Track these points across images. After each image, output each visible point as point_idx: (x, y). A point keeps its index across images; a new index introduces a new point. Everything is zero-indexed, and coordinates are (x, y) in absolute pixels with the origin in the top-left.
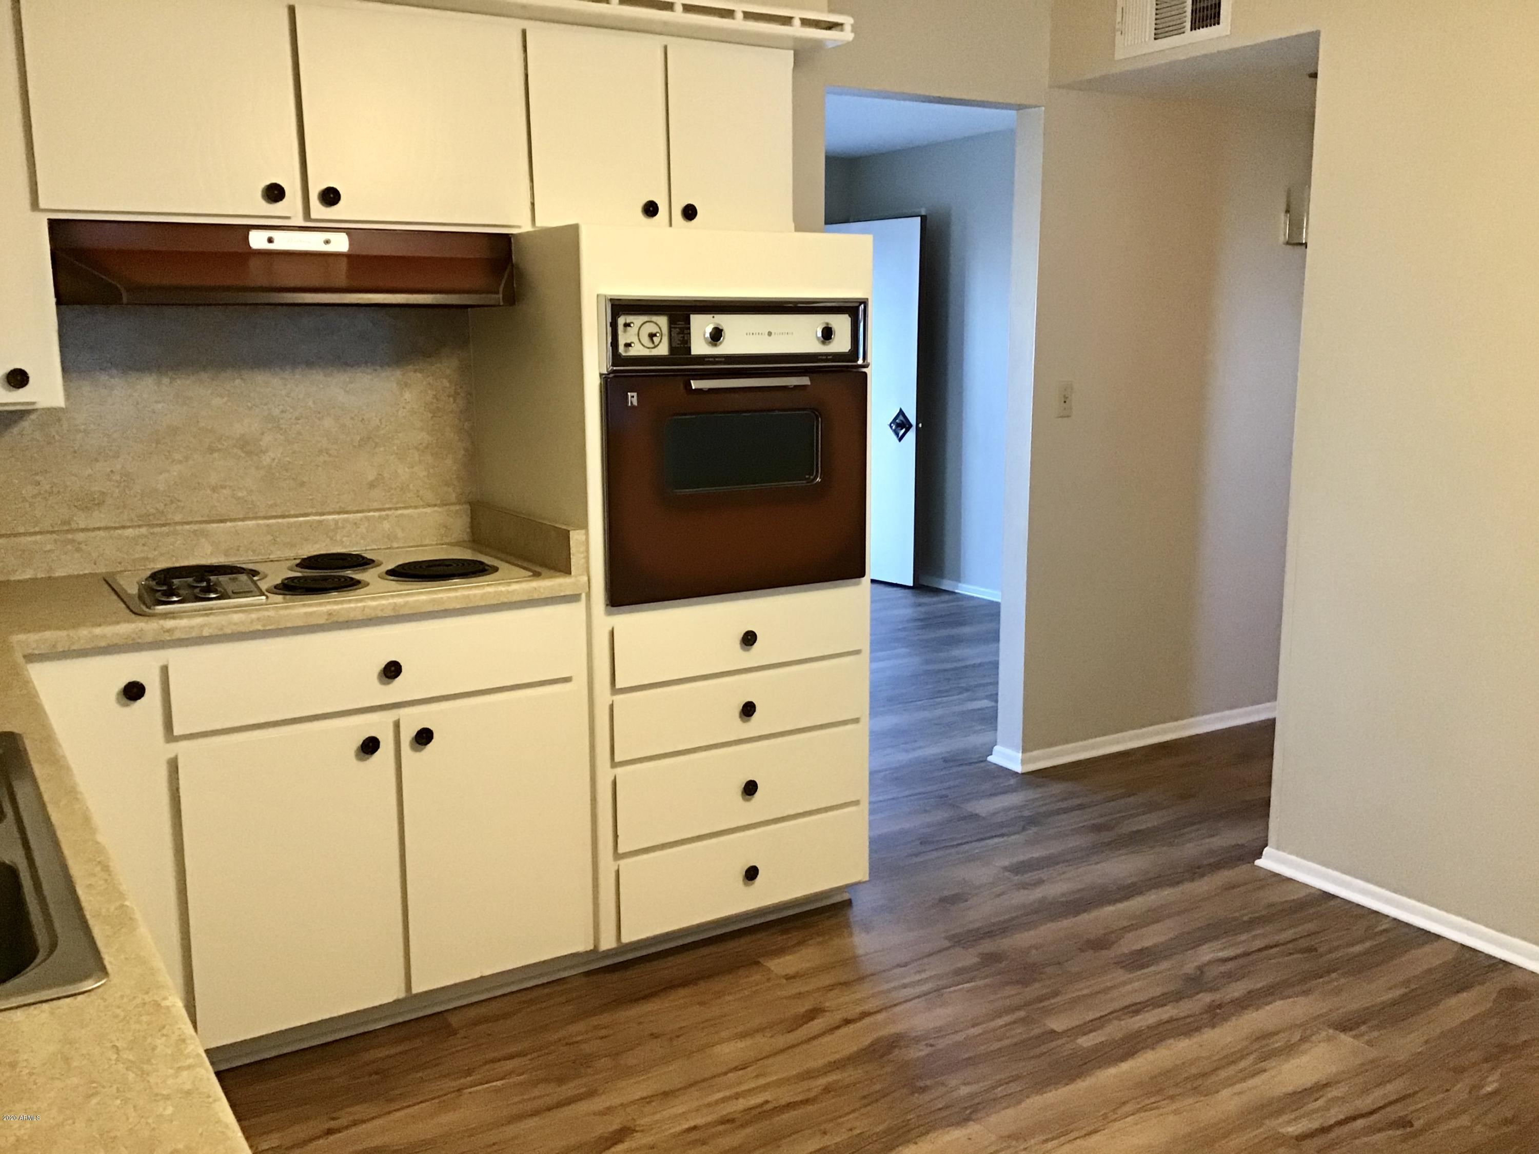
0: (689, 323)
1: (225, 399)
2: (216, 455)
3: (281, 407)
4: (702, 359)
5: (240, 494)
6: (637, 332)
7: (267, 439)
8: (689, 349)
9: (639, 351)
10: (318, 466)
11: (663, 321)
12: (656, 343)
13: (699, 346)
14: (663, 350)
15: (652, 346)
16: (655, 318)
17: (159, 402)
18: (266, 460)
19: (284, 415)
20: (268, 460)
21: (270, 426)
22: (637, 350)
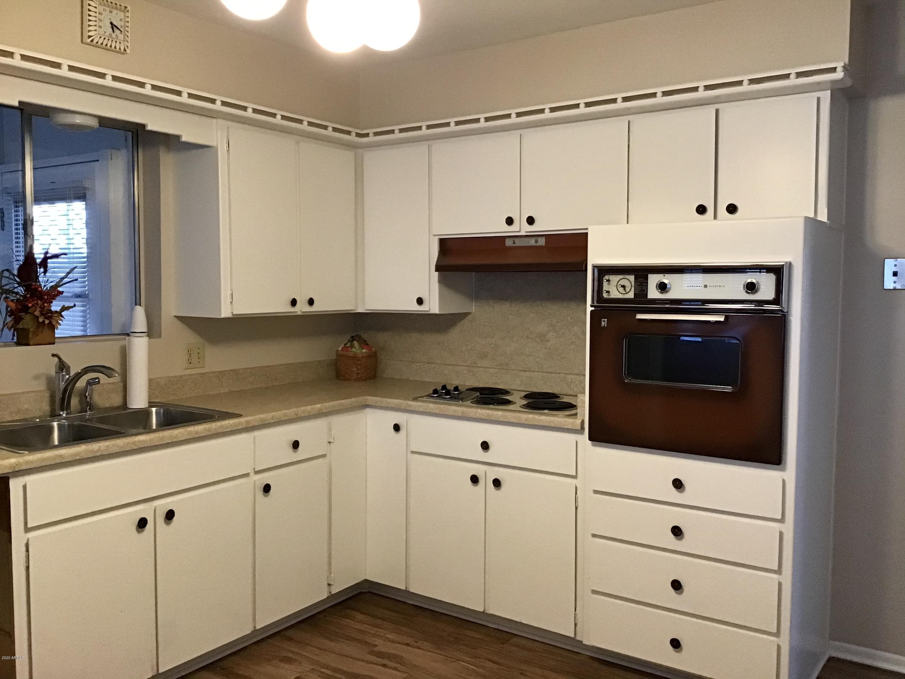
0: (647, 280)
1: (535, 315)
2: (529, 340)
3: (557, 320)
4: (654, 301)
5: (537, 360)
6: (616, 285)
7: (550, 335)
8: (646, 295)
9: (616, 295)
10: (570, 350)
11: (632, 278)
12: (627, 291)
13: (653, 293)
14: (631, 295)
15: (624, 292)
16: (627, 277)
17: (510, 315)
18: (549, 344)
19: (557, 324)
20: (550, 345)
21: (551, 328)
22: (615, 294)
